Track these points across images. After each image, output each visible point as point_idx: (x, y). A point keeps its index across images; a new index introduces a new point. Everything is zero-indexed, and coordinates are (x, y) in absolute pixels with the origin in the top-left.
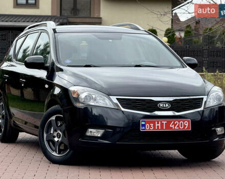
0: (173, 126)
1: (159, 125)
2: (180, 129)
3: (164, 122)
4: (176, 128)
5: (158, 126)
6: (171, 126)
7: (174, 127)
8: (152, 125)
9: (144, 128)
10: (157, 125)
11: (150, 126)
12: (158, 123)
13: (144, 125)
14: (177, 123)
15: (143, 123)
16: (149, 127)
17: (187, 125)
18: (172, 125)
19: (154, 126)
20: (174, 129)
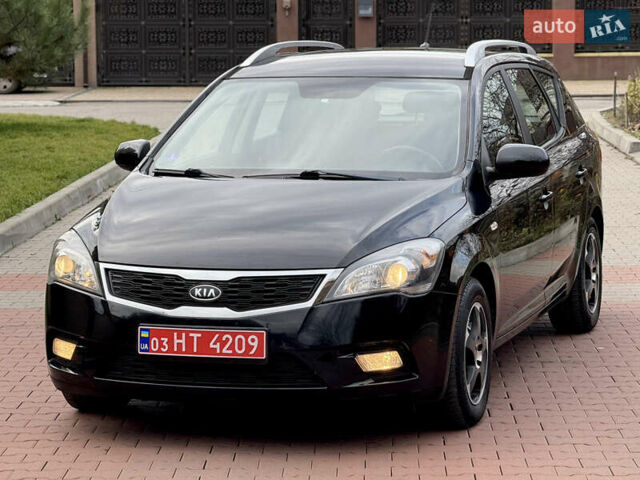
0: (218, 346)
1: (183, 341)
2: (235, 353)
3: (195, 336)
4: (224, 351)
5: (180, 345)
6: (212, 346)
7: (221, 348)
8: (166, 340)
9: (146, 347)
10: (176, 341)
11: (161, 343)
12: (179, 337)
13: (146, 341)
14: (227, 339)
15: (145, 335)
16: (155, 344)
17: (255, 344)
18: (215, 344)
19: (171, 343)
20: (221, 353)
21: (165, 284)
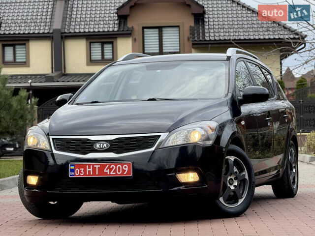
0: (108, 171)
1: (91, 170)
2: (117, 174)
3: (97, 166)
4: (112, 173)
5: (89, 171)
6: (105, 171)
7: (110, 172)
8: (83, 169)
9: (73, 173)
10: (88, 170)
11: (80, 171)
12: (89, 168)
13: (73, 170)
14: (113, 167)
15: (72, 167)
16: (78, 173)
17: (127, 169)
19: (85, 171)
20: (110, 174)
21: (82, 143)
